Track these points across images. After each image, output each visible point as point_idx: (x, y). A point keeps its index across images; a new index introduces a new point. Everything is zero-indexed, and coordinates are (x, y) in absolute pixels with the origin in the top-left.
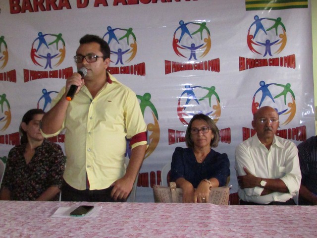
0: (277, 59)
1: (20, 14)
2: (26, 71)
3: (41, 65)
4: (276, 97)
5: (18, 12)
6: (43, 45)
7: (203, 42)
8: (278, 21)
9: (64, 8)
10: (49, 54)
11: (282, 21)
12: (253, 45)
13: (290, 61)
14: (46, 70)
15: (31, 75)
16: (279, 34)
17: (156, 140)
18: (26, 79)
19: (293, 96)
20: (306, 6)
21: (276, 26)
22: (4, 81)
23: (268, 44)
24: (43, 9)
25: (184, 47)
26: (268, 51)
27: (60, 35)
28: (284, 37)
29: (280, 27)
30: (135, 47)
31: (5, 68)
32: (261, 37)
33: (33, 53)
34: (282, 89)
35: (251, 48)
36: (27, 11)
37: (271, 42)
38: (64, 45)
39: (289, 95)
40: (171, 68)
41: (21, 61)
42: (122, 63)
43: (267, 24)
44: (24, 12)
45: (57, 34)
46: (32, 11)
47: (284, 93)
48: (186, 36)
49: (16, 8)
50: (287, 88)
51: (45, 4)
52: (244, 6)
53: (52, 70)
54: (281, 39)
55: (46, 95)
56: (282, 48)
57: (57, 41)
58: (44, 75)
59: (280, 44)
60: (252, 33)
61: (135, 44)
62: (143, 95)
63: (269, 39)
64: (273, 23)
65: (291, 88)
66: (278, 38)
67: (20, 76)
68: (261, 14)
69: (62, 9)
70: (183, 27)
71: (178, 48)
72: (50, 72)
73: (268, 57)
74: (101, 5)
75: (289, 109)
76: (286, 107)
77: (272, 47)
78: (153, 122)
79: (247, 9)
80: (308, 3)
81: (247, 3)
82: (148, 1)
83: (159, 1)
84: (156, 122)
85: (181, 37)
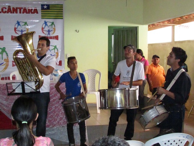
0: (52, 37)
4: (52, 50)
7: (26, 29)
8: (53, 23)
11: (54, 23)
12: (44, 31)
13: (57, 38)
16: (53, 28)
17: (7, 65)
19: (57, 50)
20: (62, 19)
21: (52, 25)
23: (49, 31)
25: (18, 31)
26: (49, 34)
28: (55, 29)
29: (53, 25)
32: (47, 28)
34: (54, 47)
35: (43, 32)
37: (50, 30)
39: (56, 49)
40: (13, 38)
43: (49, 24)
47: (54, 49)
48: (19, 26)
50: (55, 47)
56: (54, 33)
60: (43, 27)
62: (2, 48)
63: (49, 29)
64: (51, 24)
65: (57, 47)
66: (52, 29)
68: (47, 20)
70: (18, 23)
71: (16, 31)
73: (49, 36)
75: (56, 54)
76: (55, 54)
77: (50, 32)
78: (6, 58)
79: (42, 18)
80: (63, 17)
81: (42, 16)
82: (5, 12)
83: (9, 13)
84: (7, 58)
85: (17, 27)
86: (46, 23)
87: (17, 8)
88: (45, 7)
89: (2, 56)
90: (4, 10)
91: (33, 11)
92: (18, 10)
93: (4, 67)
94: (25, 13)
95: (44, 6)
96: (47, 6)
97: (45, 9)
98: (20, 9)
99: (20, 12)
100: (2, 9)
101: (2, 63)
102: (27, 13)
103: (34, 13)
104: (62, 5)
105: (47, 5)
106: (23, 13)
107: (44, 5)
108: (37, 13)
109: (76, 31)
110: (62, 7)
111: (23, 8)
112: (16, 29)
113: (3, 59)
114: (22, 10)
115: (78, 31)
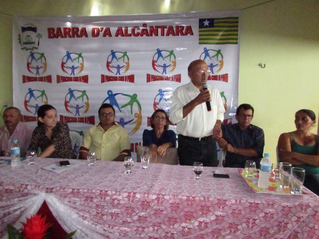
0: (217, 76)
1: (55, 39)
2: (58, 76)
3: (68, 73)
5: (53, 37)
6: (70, 60)
7: (171, 63)
8: (219, 52)
9: (84, 37)
10: (73, 66)
11: (221, 52)
13: (225, 78)
14: (71, 76)
15: (61, 79)
16: (219, 60)
17: (139, 124)
18: (58, 81)
19: (226, 99)
20: (237, 43)
21: (217, 55)
22: (43, 82)
23: (212, 66)
24: (70, 37)
25: (159, 66)
26: (212, 71)
27: (81, 54)
28: (222, 62)
29: (220, 55)
30: (128, 64)
31: (45, 73)
33: (63, 65)
36: (59, 37)
37: (214, 65)
38: (83, 60)
39: (223, 98)
40: (150, 78)
41: (55, 70)
42: (119, 74)
43: (211, 53)
44: (58, 38)
45: (79, 53)
46: (62, 37)
48: (161, 58)
49: (52, 35)
50: (222, 95)
51: (71, 33)
52: (198, 41)
53: (75, 76)
54: (220, 64)
55: (71, 92)
56: (220, 69)
57: (78, 58)
58: (70, 79)
59: (219, 67)
60: (202, 59)
61: (129, 62)
62: (132, 95)
63: (212, 63)
64: (216, 53)
65: (224, 94)
66: (218, 63)
67: (54, 79)
68: (208, 47)
69: (82, 37)
70: (159, 52)
71: (155, 66)
72: (74, 78)
74: (107, 36)
77: (214, 68)
78: (138, 112)
79: (200, 43)
80: (238, 41)
81: (200, 39)
82: (138, 34)
83: (144, 35)
84: (140, 112)
85: (157, 59)
86: (206, 51)
87: (157, 27)
88: (206, 23)
89: (132, 108)
90: (136, 31)
91: (184, 31)
92: (160, 30)
93: (134, 126)
94: (170, 35)
95: (204, 22)
96: (209, 22)
97: (206, 27)
98: (163, 28)
99: (163, 34)
100: (133, 31)
101: (131, 119)
102: (174, 35)
103: (187, 35)
104: (237, 18)
105: (209, 20)
106: (168, 35)
107: (204, 20)
108: (192, 34)
109: (260, 65)
110: (237, 22)
111: (168, 27)
112: (155, 63)
113: (133, 114)
114: (166, 30)
115: (263, 66)
